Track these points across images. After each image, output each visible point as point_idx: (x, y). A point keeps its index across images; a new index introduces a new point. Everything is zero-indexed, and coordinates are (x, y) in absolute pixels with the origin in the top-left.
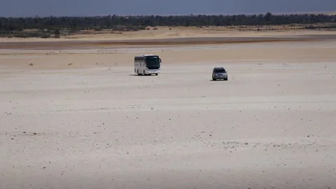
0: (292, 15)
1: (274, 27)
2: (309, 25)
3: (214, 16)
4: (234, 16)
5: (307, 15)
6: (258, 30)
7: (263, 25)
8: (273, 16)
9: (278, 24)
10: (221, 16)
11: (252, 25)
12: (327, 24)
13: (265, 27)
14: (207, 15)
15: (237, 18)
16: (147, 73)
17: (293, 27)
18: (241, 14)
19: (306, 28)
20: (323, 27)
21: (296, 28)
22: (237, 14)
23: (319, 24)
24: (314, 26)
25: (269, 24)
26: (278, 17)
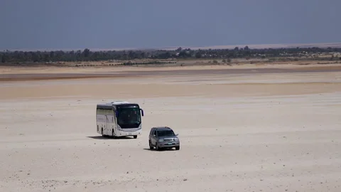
0: (110, 52)
1: (92, 63)
2: (127, 62)
3: (31, 52)
4: (52, 52)
5: (124, 51)
6: (77, 66)
7: (81, 61)
8: (91, 52)
9: (96, 60)
10: (38, 52)
11: (70, 61)
12: (145, 60)
13: (83, 63)
14: (24, 51)
15: (55, 54)
16: (118, 135)
17: (111, 64)
18: (59, 50)
19: (125, 64)
20: (141, 64)
21: (114, 64)
22: (54, 50)
23: (138, 61)
24: (132, 62)
25: (87, 61)
26: (96, 54)
